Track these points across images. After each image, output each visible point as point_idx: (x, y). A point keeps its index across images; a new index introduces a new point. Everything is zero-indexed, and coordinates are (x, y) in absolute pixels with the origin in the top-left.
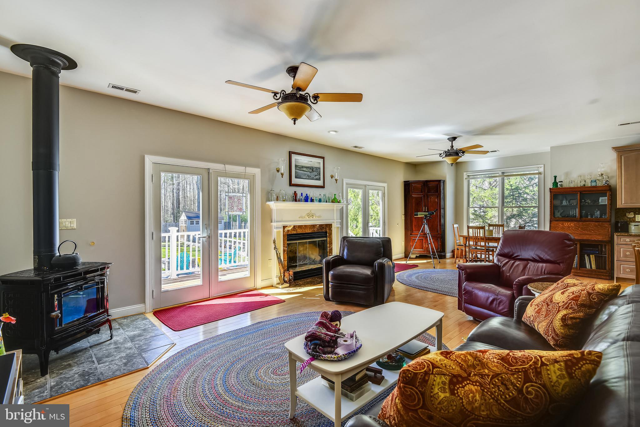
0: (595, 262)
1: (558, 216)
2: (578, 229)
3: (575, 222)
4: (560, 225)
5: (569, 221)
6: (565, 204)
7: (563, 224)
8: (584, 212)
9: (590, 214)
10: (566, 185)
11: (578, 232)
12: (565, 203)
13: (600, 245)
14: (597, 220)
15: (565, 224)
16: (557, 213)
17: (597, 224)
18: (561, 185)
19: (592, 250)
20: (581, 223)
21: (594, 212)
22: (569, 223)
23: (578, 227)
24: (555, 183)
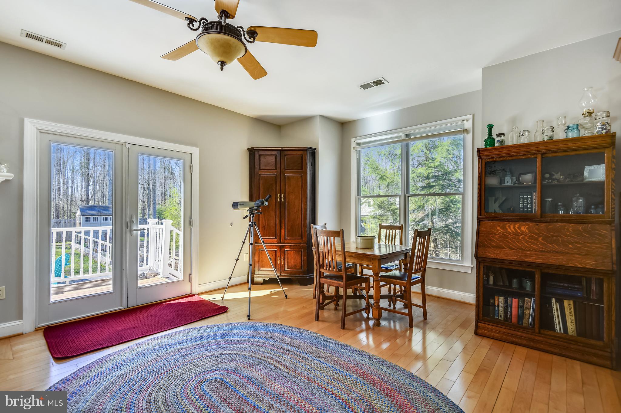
0: (573, 318)
1: (495, 211)
2: (537, 239)
3: (531, 224)
4: (498, 228)
5: (517, 221)
6: (510, 184)
7: (504, 228)
8: (550, 199)
9: (563, 206)
10: (511, 140)
11: (536, 245)
12: (508, 181)
14: (580, 220)
15: (510, 227)
16: (493, 202)
17: (580, 227)
18: (501, 142)
19: (568, 287)
20: (543, 225)
21: (572, 201)
22: (517, 226)
23: (535, 233)
24: (490, 140)
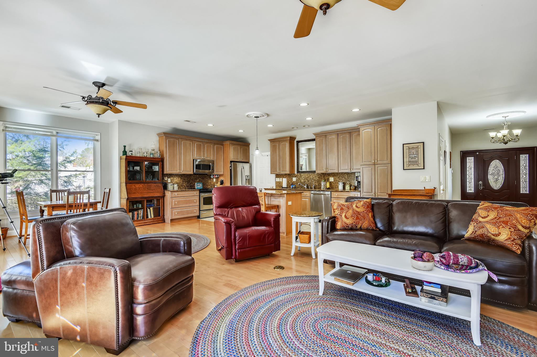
0: (153, 212)
2: (145, 189)
4: (133, 186)
5: (139, 183)
13: (153, 200)
17: (155, 185)
19: (150, 204)
20: (146, 184)
22: (139, 185)
24: (125, 152)
